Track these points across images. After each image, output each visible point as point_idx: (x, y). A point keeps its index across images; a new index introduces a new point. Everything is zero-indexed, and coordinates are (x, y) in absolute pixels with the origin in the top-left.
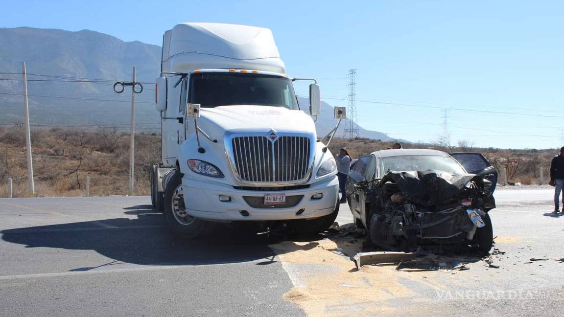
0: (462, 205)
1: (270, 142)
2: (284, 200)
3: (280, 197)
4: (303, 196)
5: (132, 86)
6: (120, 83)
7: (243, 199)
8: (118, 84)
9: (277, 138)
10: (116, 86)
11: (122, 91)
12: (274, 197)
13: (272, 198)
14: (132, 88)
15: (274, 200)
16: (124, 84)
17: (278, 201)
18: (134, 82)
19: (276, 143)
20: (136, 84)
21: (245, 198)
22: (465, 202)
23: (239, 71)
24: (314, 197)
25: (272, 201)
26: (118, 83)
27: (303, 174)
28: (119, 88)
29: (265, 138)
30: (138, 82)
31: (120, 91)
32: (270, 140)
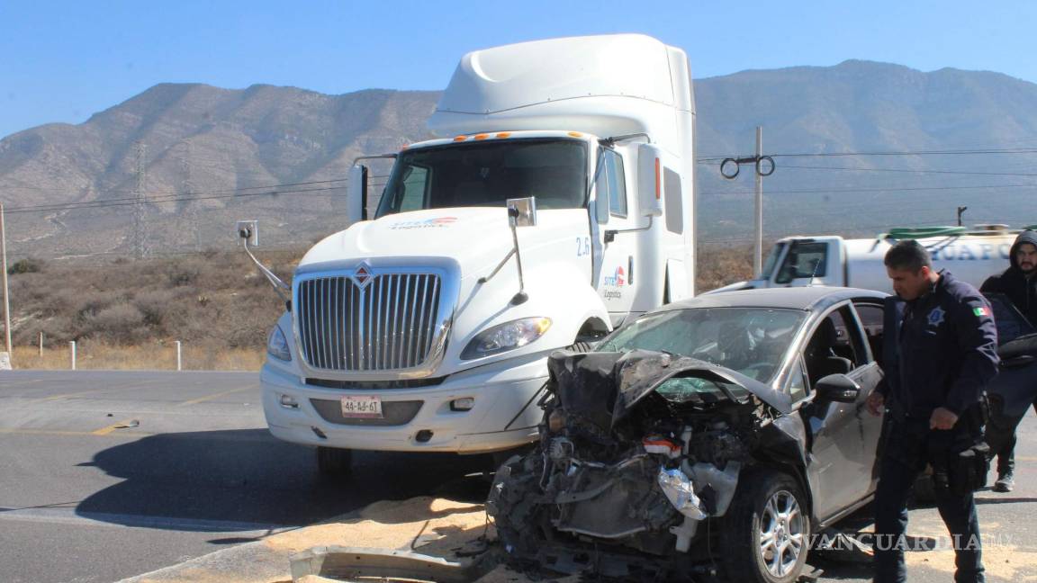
0: (644, 451)
1: (355, 287)
2: (379, 409)
3: (368, 403)
4: (420, 404)
5: (754, 163)
6: (732, 160)
7: (310, 404)
8: (729, 162)
9: (370, 279)
10: (724, 166)
11: (736, 175)
12: (359, 404)
13: (355, 404)
14: (754, 168)
15: (360, 409)
16: (739, 161)
17: (368, 411)
18: (758, 156)
19: (368, 289)
20: (762, 158)
21: (313, 401)
22: (651, 443)
23: (471, 138)
24: (456, 405)
25: (356, 410)
26: (727, 160)
27: (422, 356)
28: (731, 168)
29: (349, 281)
30: (765, 154)
31: (733, 174)
32: (358, 284)
